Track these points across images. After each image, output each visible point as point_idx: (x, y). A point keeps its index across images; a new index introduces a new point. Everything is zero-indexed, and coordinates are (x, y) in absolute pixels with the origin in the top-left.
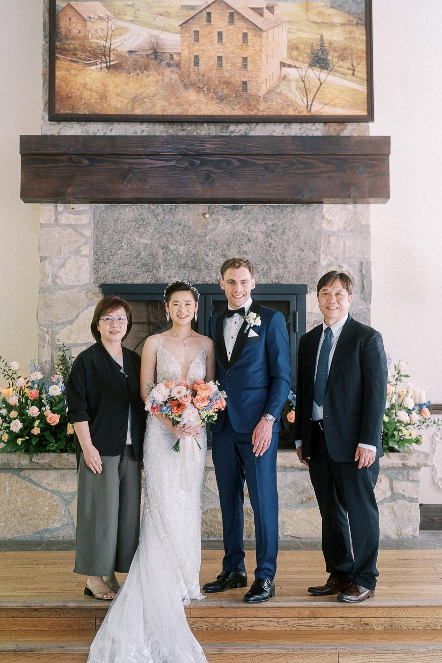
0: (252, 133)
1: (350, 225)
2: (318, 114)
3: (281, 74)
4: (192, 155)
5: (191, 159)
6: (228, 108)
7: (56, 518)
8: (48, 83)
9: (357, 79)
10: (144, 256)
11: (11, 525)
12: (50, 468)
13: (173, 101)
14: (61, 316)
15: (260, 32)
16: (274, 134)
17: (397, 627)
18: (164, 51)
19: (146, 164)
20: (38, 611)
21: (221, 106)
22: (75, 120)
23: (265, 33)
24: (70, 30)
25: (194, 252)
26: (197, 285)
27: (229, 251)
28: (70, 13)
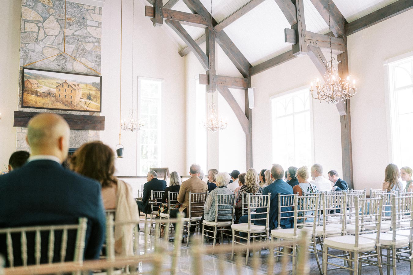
0: (72, 113)
1: (95, 135)
2: (89, 110)
3: (80, 101)
8: (21, 98)
9: (98, 103)
13: (53, 105)
16: (77, 114)
18: (51, 93)
21: (65, 107)
23: (76, 91)
24: (27, 86)
28: (28, 82)
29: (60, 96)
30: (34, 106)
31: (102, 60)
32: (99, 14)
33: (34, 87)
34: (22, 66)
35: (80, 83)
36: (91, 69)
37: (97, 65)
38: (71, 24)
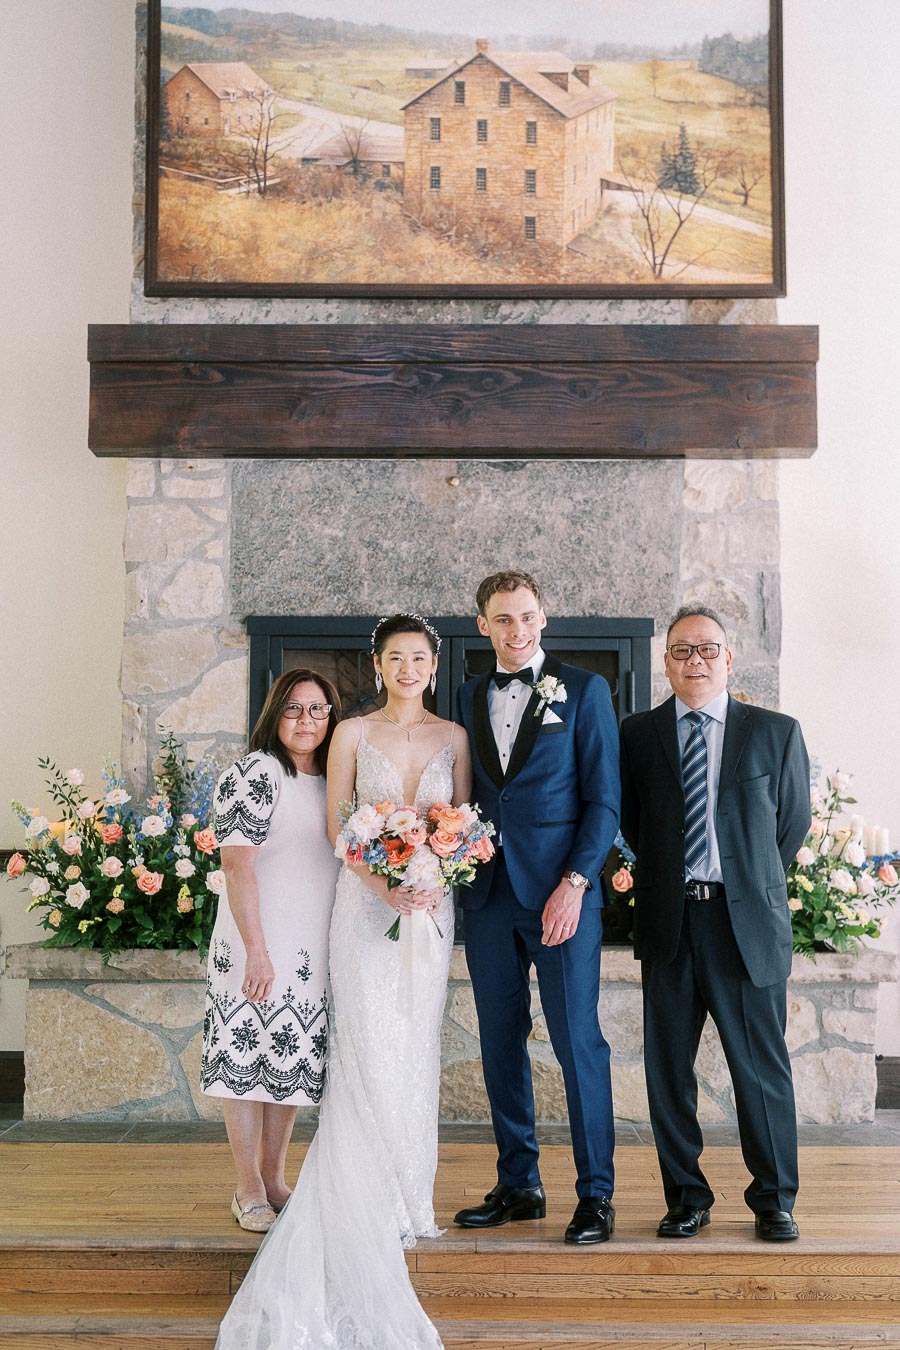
0: (544, 320)
1: (739, 500)
2: (675, 281)
3: (601, 204)
4: (424, 362)
5: (425, 372)
6: (497, 272)
7: (154, 1079)
8: (144, 221)
9: (754, 213)
10: (331, 561)
11: (66, 1092)
12: (144, 978)
13: (388, 256)
14: (166, 680)
15: (561, 121)
16: (589, 322)
17: (822, 1294)
18: (370, 159)
19: (336, 380)
20: (119, 1256)
21: (484, 266)
22: (197, 293)
23: (572, 122)
24: (187, 118)
25: (429, 553)
26: (435, 618)
27: (499, 552)
28: (188, 84)
29: (436, 183)
30: (243, 274)
33: (238, 126)
35: (595, 58)
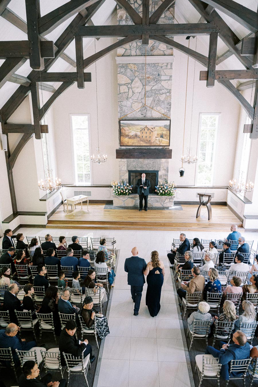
0: (151, 148)
1: (166, 162)
2: (161, 145)
3: (156, 139)
6: (148, 144)
8: (119, 140)
9: (168, 139)
10: (134, 166)
11: (116, 204)
14: (122, 175)
15: (153, 132)
18: (137, 135)
22: (124, 146)
24: (123, 132)
28: (123, 129)
29: (143, 137)
31: (172, 106)
32: (171, 69)
33: (127, 133)
34: (120, 117)
35: (156, 126)
36: (163, 114)
37: (168, 110)
38: (150, 81)
